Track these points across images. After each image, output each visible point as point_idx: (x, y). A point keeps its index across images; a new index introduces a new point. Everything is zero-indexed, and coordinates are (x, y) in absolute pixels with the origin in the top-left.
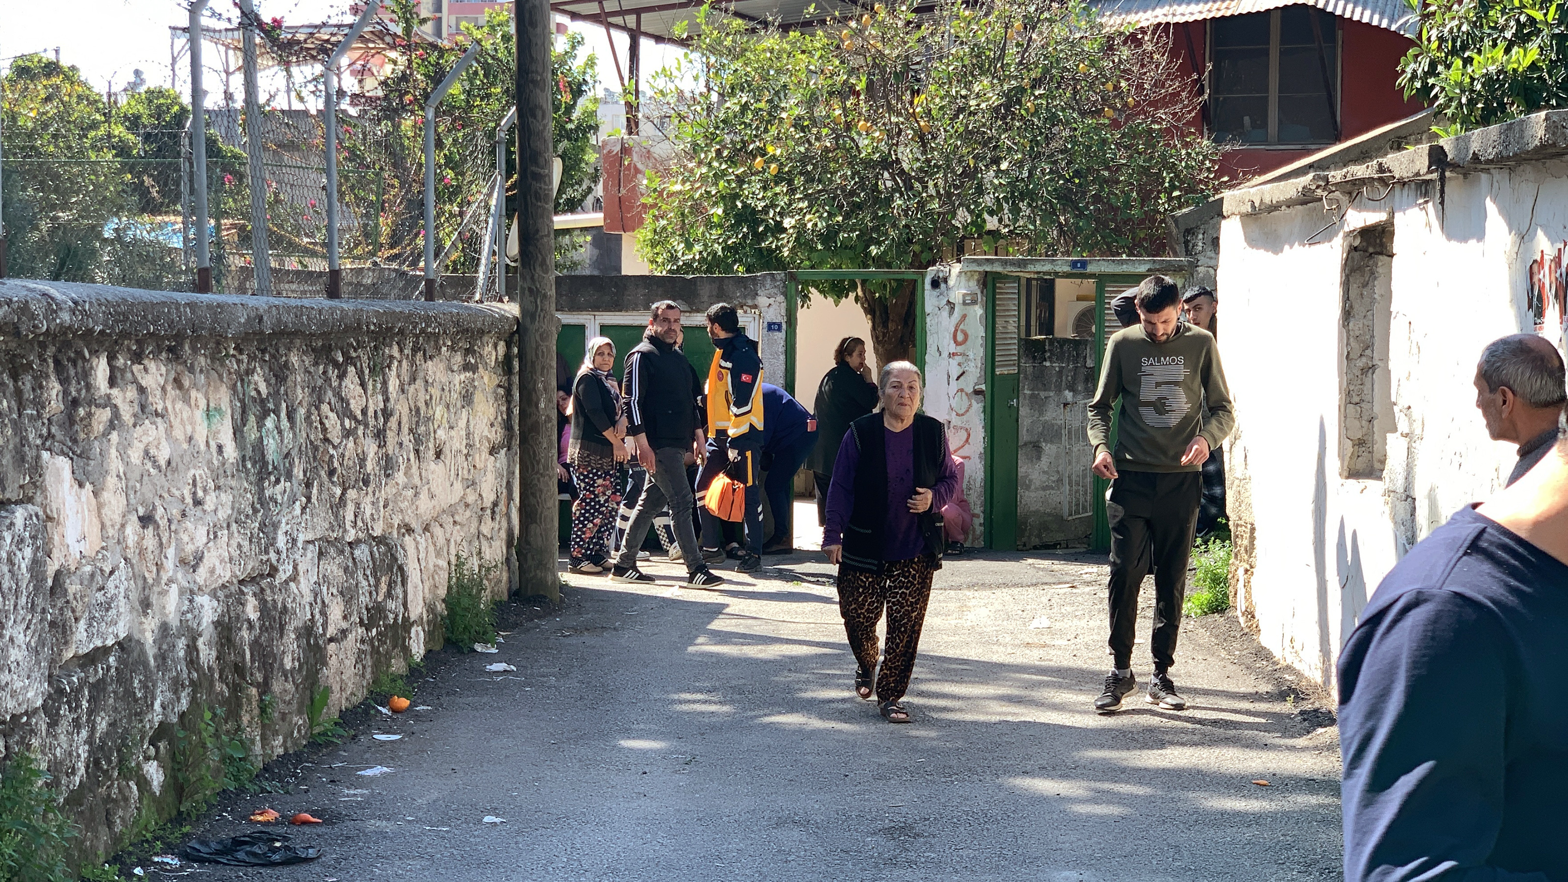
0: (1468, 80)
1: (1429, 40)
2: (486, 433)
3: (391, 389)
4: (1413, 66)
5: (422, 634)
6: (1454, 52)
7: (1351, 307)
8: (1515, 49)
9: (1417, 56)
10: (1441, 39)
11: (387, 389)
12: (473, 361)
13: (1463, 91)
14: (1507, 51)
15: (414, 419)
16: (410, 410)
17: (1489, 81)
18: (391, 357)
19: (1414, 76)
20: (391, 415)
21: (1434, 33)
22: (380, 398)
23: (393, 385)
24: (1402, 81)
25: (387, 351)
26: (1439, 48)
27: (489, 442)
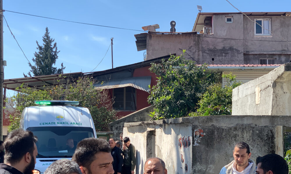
0: (159, 101)
1: (152, 94)
4: (150, 98)
6: (157, 96)
9: (150, 97)
10: (154, 94)
13: (159, 103)
14: (166, 96)
17: (163, 101)
19: (150, 100)
21: (153, 93)
24: (148, 101)
26: (154, 95)
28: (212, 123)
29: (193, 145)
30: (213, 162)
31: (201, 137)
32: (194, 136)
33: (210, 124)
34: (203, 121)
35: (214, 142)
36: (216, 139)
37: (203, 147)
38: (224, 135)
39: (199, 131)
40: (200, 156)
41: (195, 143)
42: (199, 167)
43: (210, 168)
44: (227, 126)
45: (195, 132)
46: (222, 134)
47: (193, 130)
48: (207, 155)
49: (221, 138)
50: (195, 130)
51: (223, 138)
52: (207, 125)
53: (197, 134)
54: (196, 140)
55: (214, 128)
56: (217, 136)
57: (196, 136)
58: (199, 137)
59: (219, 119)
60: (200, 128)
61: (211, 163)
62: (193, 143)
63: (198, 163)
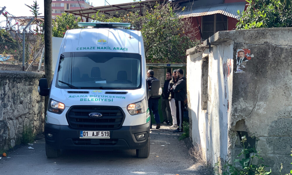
1: (241, 20)
2: (36, 98)
3: (6, 89)
4: (238, 26)
5: (14, 141)
6: (246, 23)
7: (204, 74)
8: (258, 22)
9: (239, 24)
10: (244, 20)
11: (5, 89)
12: (32, 84)
14: (256, 23)
15: (13, 96)
16: (12, 94)
18: (6, 82)
20: (6, 95)
22: (3, 91)
23: (7, 88)
25: (5, 81)
26: (243, 22)
27: (37, 101)
28: (265, 40)
29: (233, 73)
30: (264, 98)
31: (248, 60)
32: (237, 58)
33: (262, 41)
34: (252, 37)
35: (267, 68)
36: (270, 64)
37: (249, 75)
38: (284, 58)
39: (243, 51)
40: (245, 88)
41: (237, 69)
42: (242, 104)
43: (259, 106)
44: (289, 44)
45: (237, 53)
46: (280, 56)
47: (235, 50)
48: (256, 88)
49: (278, 62)
50: (238, 50)
51: (282, 63)
52: (256, 43)
53: (241, 55)
54: (239, 65)
55: (267, 48)
56: (271, 59)
57: (239, 58)
58: (244, 60)
59: (277, 33)
60: (246, 47)
61: (261, 99)
62: (235, 69)
63: (242, 99)
